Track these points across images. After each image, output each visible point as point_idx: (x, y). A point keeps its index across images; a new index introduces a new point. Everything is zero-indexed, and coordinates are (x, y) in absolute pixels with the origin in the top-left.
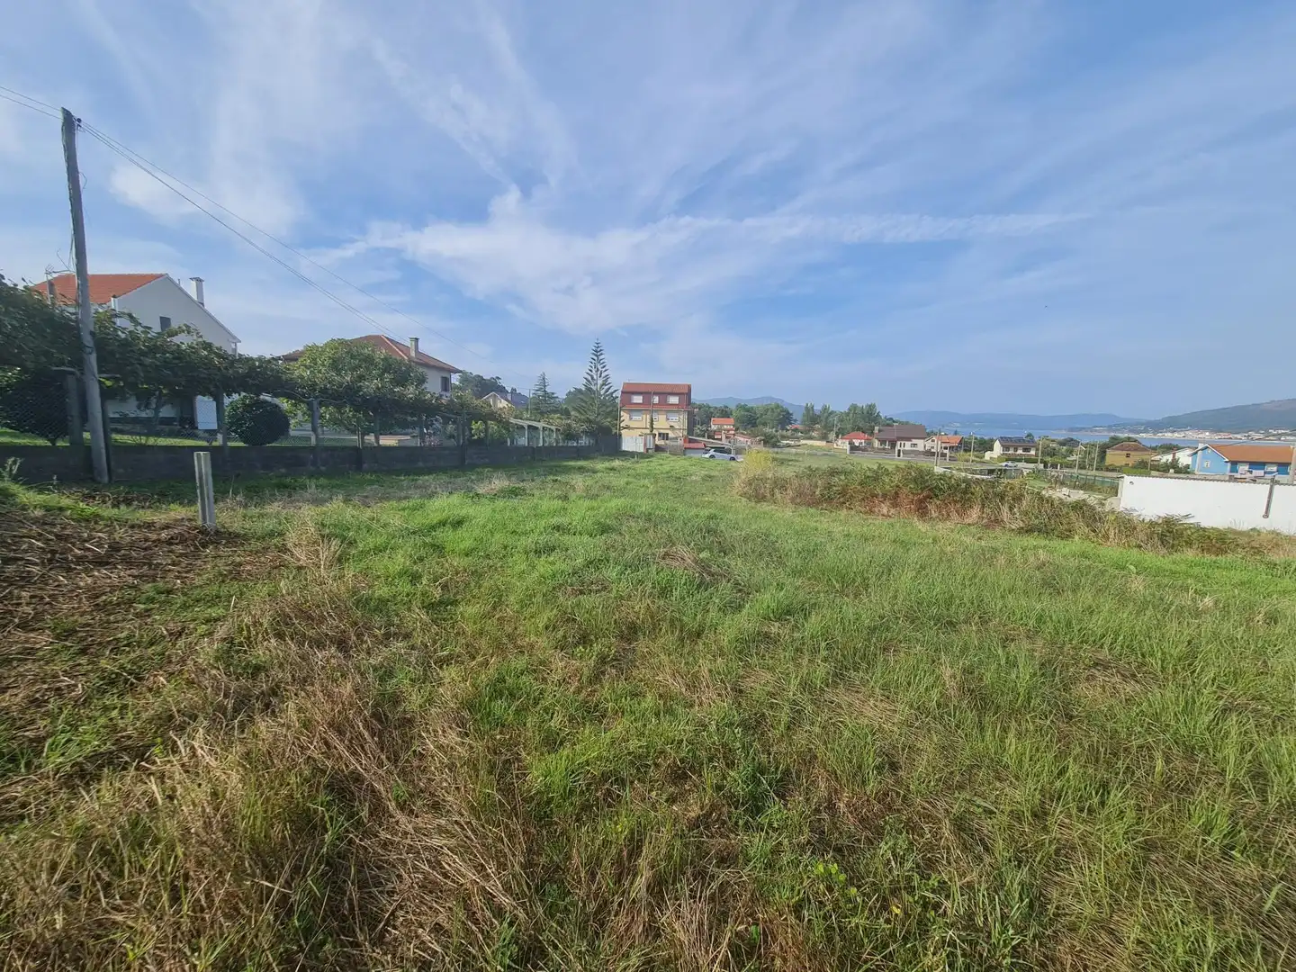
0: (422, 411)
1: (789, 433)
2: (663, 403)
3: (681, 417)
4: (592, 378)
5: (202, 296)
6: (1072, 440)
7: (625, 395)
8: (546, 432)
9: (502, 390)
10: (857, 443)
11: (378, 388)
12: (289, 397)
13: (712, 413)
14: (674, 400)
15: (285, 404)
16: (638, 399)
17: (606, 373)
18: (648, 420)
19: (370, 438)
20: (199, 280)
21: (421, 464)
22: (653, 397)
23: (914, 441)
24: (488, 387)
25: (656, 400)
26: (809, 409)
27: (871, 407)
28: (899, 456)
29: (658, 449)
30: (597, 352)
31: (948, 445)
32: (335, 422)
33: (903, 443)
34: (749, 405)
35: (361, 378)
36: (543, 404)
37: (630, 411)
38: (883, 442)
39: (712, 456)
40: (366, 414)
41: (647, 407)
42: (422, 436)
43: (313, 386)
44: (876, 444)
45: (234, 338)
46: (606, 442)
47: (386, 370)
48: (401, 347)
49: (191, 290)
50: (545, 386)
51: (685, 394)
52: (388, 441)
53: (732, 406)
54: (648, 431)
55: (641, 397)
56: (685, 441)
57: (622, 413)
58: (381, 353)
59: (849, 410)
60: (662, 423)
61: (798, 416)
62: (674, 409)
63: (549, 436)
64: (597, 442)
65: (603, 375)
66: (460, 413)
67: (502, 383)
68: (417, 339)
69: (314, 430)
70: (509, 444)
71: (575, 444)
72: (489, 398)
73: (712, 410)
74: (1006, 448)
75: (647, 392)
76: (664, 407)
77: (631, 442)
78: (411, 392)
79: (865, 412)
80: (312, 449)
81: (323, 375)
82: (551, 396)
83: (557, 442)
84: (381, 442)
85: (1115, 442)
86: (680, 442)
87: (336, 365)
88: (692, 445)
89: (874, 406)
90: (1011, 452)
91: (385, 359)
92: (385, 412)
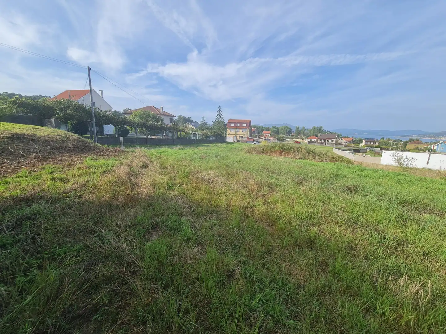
0: (163, 129)
1: (290, 136)
2: (241, 126)
3: (247, 131)
4: (218, 118)
5: (103, 96)
6: (399, 140)
7: (229, 123)
8: (199, 135)
9: (192, 121)
10: (313, 140)
11: (151, 123)
12: (130, 126)
13: (263, 129)
14: (245, 125)
15: (128, 127)
16: (233, 125)
17: (222, 116)
18: (235, 132)
19: (149, 137)
20: (102, 91)
21: (162, 143)
22: (238, 124)
23: (332, 140)
24: (187, 120)
25: (239, 125)
26: (297, 128)
27: (321, 127)
28: (326, 144)
29: (238, 141)
30: (220, 109)
31: (347, 141)
32: (141, 132)
33: (328, 140)
34: (277, 127)
35: (147, 121)
36: (204, 126)
37: (230, 129)
38: (321, 140)
39: (255, 144)
40: (148, 130)
41: (236, 127)
42: (163, 136)
43: (136, 123)
44: (319, 140)
45: (111, 107)
46: (220, 138)
47: (153, 118)
48: (158, 109)
49: (100, 93)
50: (204, 120)
51: (249, 123)
52: (153, 137)
53: (271, 127)
54: (235, 135)
55: (234, 124)
56: (247, 139)
57: (228, 129)
58: (152, 113)
59: (313, 128)
60: (240, 132)
61: (294, 130)
62: (246, 128)
63: (200, 136)
64: (217, 139)
65: (221, 117)
66: (174, 130)
67: (192, 119)
68: (162, 107)
69: (136, 134)
70: (187, 138)
71: (209, 139)
72: (187, 124)
73: (263, 128)
74: (367, 142)
75: (236, 122)
76: (241, 127)
77: (229, 139)
78: (159, 124)
79: (318, 129)
80: (136, 139)
81: (137, 120)
82: (206, 124)
83: (203, 138)
84: (152, 138)
85: (411, 141)
86: (246, 139)
87: (140, 117)
88: (250, 140)
89: (322, 127)
90: (369, 144)
91: (153, 115)
92: (153, 129)
